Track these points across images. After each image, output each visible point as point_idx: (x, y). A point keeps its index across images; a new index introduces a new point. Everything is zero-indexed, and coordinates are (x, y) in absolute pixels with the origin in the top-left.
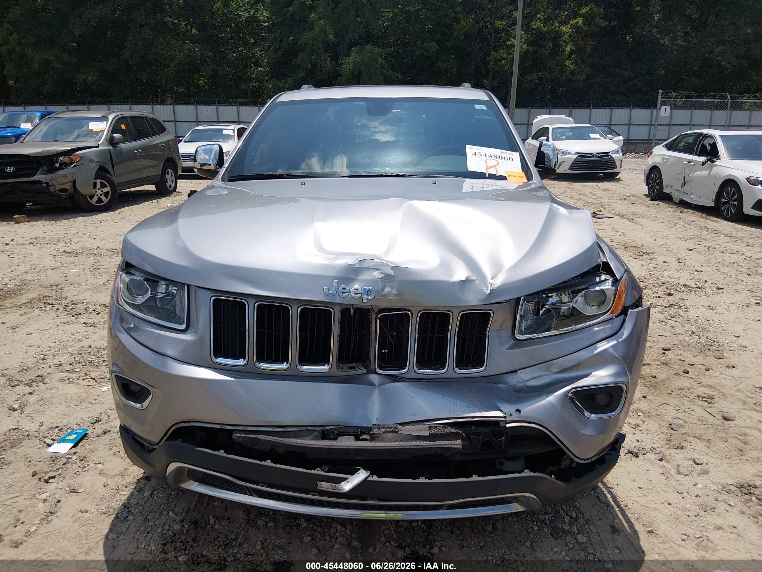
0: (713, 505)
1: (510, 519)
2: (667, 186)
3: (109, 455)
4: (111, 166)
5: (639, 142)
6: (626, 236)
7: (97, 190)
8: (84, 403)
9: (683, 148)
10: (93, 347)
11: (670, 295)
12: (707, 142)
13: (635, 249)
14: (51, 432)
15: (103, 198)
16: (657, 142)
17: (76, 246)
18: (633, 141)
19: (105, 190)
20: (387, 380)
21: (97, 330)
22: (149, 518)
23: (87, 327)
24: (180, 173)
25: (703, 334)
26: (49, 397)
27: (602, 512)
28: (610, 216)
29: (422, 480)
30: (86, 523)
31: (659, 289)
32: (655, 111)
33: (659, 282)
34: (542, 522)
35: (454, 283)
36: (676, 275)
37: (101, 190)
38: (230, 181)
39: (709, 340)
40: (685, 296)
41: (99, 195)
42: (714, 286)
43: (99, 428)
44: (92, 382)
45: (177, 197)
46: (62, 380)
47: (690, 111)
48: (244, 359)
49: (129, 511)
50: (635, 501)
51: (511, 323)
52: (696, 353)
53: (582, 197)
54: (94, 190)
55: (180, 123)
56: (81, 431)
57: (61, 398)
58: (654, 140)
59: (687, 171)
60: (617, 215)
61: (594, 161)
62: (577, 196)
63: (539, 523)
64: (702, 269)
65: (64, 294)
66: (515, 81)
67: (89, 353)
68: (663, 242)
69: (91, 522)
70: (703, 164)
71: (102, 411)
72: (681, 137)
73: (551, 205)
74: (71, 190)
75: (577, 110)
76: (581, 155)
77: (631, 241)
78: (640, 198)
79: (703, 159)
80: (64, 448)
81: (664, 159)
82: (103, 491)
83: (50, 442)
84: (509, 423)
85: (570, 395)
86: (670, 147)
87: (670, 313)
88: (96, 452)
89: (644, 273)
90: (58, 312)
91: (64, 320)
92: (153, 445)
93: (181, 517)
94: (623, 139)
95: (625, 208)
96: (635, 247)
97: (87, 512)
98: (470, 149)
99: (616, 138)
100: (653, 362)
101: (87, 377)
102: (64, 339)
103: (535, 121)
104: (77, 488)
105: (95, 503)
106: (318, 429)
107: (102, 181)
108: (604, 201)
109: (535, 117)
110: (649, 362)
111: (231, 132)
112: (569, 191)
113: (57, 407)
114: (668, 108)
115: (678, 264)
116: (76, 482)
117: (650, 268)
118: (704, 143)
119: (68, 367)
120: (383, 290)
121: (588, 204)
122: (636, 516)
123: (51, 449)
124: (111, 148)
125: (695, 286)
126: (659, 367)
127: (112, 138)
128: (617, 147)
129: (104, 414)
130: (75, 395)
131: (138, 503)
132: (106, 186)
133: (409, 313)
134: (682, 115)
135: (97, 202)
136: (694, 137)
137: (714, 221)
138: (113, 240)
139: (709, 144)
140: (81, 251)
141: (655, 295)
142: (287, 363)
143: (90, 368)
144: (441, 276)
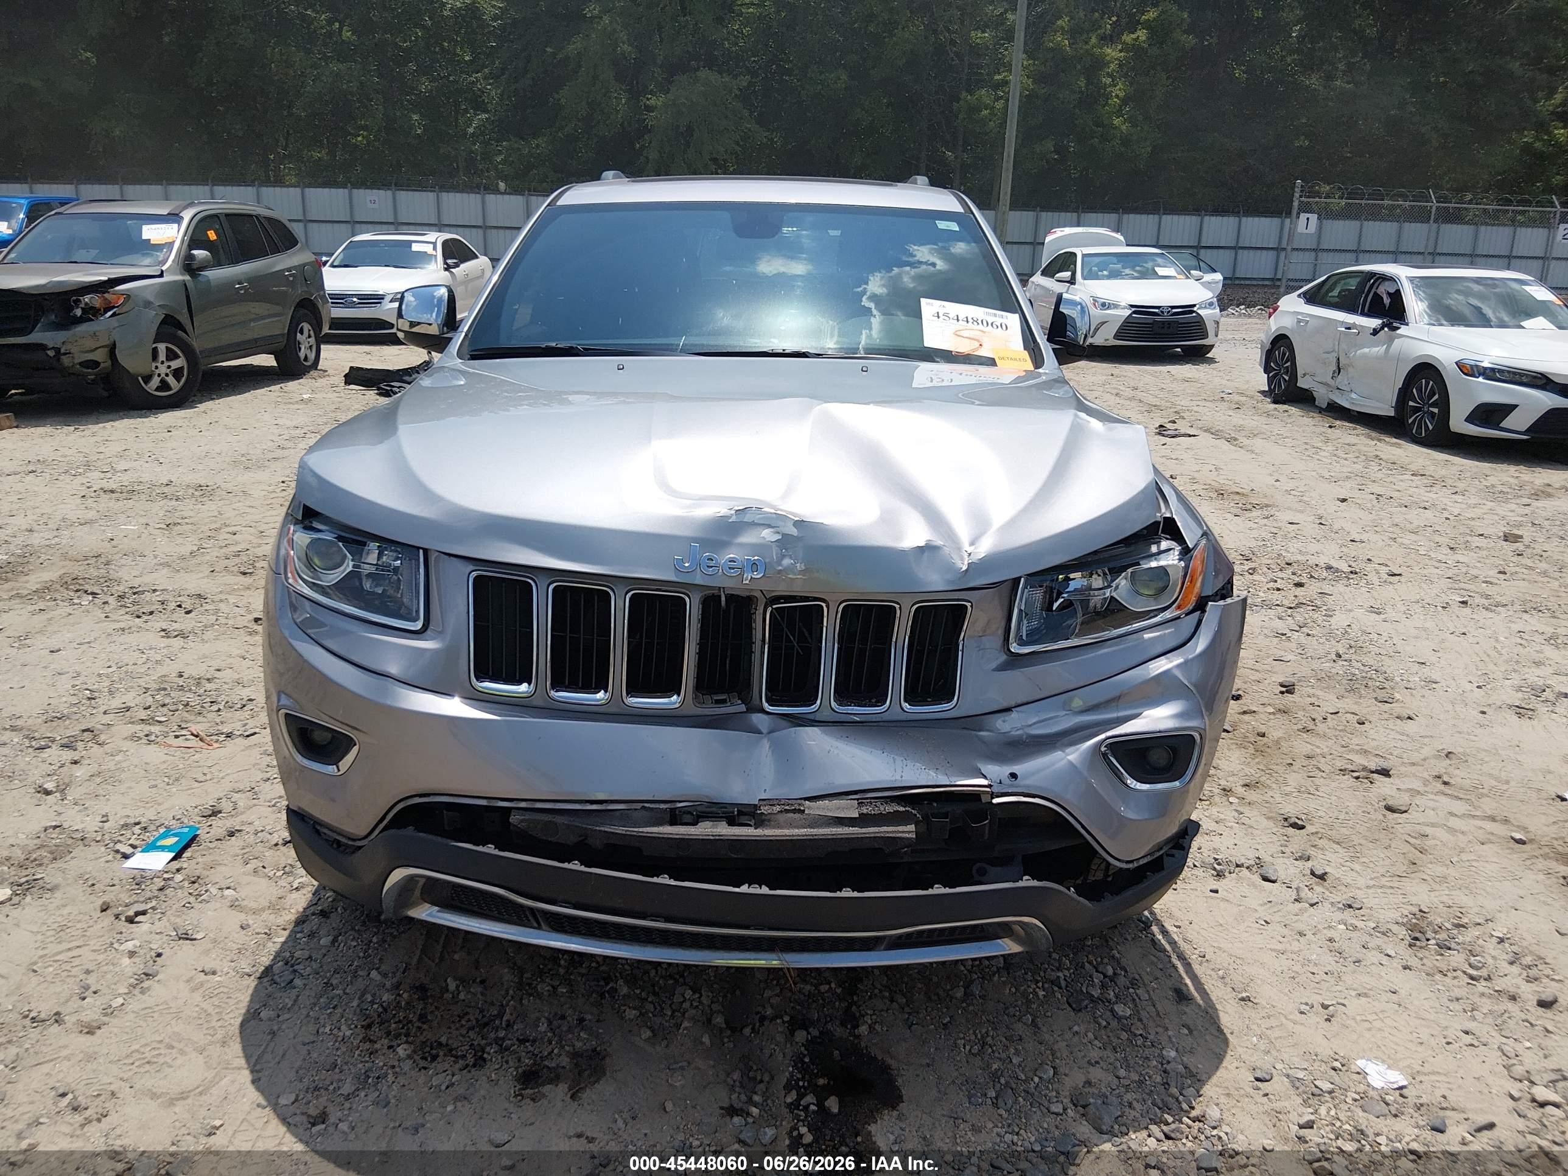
0: (1358, 955)
1: (996, 978)
2: (1304, 375)
3: (244, 874)
4: (187, 315)
5: (1255, 283)
6: (1222, 472)
7: (159, 365)
8: (183, 781)
9: (1337, 300)
10: (186, 676)
11: (1299, 585)
12: (1383, 289)
13: (1237, 497)
14: (128, 833)
15: (171, 380)
16: (1291, 284)
17: (126, 479)
18: (1242, 282)
19: (175, 364)
20: (782, 723)
21: (190, 643)
22: (334, 982)
23: (168, 637)
24: (326, 330)
25: (1358, 658)
26: (113, 768)
27: (1160, 966)
28: (1191, 432)
29: (847, 893)
30: (216, 992)
31: (1280, 574)
32: (1288, 221)
33: (1279, 561)
34: (1052, 982)
35: (903, 552)
36: (1313, 547)
37: (166, 364)
38: (474, 357)
39: (1367, 669)
40: (1327, 589)
41: (163, 375)
42: (1384, 570)
43: (219, 826)
44: (194, 742)
45: (320, 380)
46: (135, 738)
47: (1357, 223)
48: (530, 684)
49: (295, 971)
50: (1220, 948)
51: (1003, 623)
52: (1342, 692)
53: (1139, 395)
54: (154, 365)
55: (315, 225)
56: (186, 830)
57: (137, 770)
58: (1284, 281)
59: (1344, 346)
60: (1206, 431)
61: (1163, 323)
62: (1129, 393)
63: (1046, 986)
64: (1364, 537)
65: (113, 575)
66: (1009, 156)
67: (181, 688)
68: (1291, 485)
69: (226, 990)
70: (1375, 332)
71: (221, 795)
72: (1334, 279)
73: (1076, 416)
74: (106, 364)
75: (1132, 216)
76: (1138, 309)
77: (1231, 483)
78: (1252, 397)
79: (1374, 323)
80: (156, 861)
81: (1299, 321)
82: (241, 937)
83: (128, 850)
84: (998, 797)
85: (1103, 749)
86: (1312, 298)
87: (1298, 618)
88: (219, 869)
89: (1253, 544)
90: (107, 608)
91: (122, 625)
92: (354, 840)
93: (395, 980)
94: (1221, 278)
95: (1222, 417)
96: (1238, 493)
97: (214, 973)
98: (929, 307)
99: (1209, 277)
100: (1261, 709)
101: (184, 732)
102: (125, 661)
103: (1048, 239)
104: (190, 932)
105: (229, 958)
106: (663, 806)
107: (170, 346)
108: (1182, 403)
109: (1048, 232)
110: (1255, 709)
111: (429, 249)
112: (1114, 381)
113: (131, 788)
114: (1313, 217)
115: (1317, 526)
116: (187, 922)
117: (1264, 534)
118: (1378, 292)
119: (143, 714)
120: (779, 563)
121: (1151, 409)
122: (1221, 973)
123: (130, 863)
124: (187, 278)
125: (1347, 569)
126: (1272, 717)
127: (190, 257)
128: (1211, 295)
129: (224, 800)
130: (165, 766)
131: (310, 957)
132: (176, 357)
133: (824, 605)
134: (1342, 231)
135: (157, 389)
136: (1358, 280)
137: (1393, 445)
138: (200, 467)
139: (1389, 294)
140: (136, 488)
141: (1271, 585)
142: (606, 691)
143: (186, 714)
144: (881, 539)
